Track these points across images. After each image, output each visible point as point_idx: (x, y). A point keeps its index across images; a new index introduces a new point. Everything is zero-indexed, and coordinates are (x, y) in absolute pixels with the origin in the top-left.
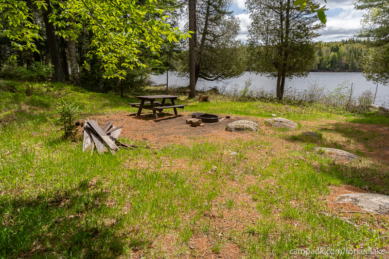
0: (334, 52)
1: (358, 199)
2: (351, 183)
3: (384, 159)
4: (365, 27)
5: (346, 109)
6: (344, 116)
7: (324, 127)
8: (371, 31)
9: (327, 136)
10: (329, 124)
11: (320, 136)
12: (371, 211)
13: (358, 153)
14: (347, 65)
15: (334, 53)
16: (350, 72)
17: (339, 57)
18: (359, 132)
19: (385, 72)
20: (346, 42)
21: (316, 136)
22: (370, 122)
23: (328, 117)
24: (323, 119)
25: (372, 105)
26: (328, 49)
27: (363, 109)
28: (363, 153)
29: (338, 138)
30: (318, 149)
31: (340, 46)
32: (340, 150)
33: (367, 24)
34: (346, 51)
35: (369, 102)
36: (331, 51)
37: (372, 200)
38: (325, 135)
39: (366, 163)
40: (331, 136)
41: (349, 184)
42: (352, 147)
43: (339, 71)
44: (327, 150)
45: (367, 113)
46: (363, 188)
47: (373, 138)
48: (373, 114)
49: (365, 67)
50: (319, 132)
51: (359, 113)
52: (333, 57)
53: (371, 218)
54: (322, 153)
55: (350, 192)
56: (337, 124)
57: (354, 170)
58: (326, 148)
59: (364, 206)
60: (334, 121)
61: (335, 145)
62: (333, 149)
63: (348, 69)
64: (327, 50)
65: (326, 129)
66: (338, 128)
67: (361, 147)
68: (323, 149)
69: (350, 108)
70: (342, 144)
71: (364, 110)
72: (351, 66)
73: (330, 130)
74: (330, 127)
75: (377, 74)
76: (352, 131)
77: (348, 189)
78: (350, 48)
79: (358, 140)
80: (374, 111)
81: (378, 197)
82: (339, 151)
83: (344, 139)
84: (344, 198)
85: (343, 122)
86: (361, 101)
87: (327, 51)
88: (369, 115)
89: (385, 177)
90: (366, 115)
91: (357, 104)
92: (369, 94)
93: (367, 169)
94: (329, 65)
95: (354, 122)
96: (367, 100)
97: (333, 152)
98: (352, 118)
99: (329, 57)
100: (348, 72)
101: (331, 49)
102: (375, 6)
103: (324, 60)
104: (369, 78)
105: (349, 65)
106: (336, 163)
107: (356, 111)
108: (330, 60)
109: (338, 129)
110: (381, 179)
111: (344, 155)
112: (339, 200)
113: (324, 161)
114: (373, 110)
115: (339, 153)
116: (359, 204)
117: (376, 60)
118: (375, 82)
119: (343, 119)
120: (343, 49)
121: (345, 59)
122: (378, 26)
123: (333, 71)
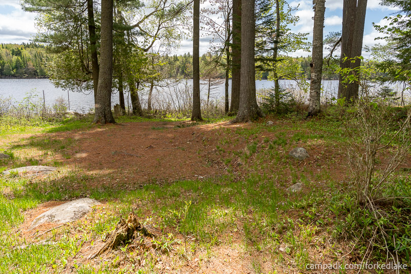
0: (16, 55)
1: (54, 214)
2: (50, 199)
3: (81, 163)
4: (41, 32)
5: (43, 119)
6: (41, 127)
7: (16, 144)
8: (46, 37)
9: (20, 154)
10: (23, 139)
11: (11, 156)
12: (67, 220)
13: (56, 164)
14: (36, 71)
15: (16, 57)
16: (41, 78)
17: (24, 61)
18: (56, 141)
19: (70, 78)
20: (28, 46)
21: (5, 157)
22: (67, 129)
23: (22, 130)
24: (15, 135)
25: (68, 111)
26: (8, 51)
27: (59, 116)
28: (61, 162)
29: (34, 153)
30: (8, 172)
31: (22, 49)
32: (36, 166)
33: (42, 29)
34: (31, 56)
35: (64, 108)
36: (13, 54)
37: (67, 209)
38: (17, 153)
39: (65, 171)
40: (25, 153)
41: (48, 200)
42: (49, 159)
43: (27, 78)
44: (21, 170)
45: (65, 120)
46: (63, 199)
47: (69, 145)
48: (70, 120)
49: (49, 73)
50: (9, 151)
51: (57, 121)
52: (17, 62)
53: (68, 228)
54: (15, 176)
55: (48, 209)
56: (32, 138)
57: (54, 183)
58: (18, 169)
59: (60, 219)
60: (28, 135)
61: (31, 162)
62: (28, 167)
63: (38, 75)
64: (6, 52)
65: (18, 146)
66: (33, 141)
67: (58, 157)
68: (15, 170)
69: (46, 117)
70: (38, 158)
71: (61, 117)
72: (40, 72)
73: (24, 145)
74: (24, 142)
75: (64, 81)
76: (49, 142)
77: (46, 206)
78: (34, 52)
79: (55, 150)
80: (71, 117)
81: (73, 204)
82: (35, 168)
83: (41, 153)
84: (39, 219)
85: (38, 134)
86: (56, 109)
87: (7, 55)
88: (67, 122)
89: (82, 180)
90: (64, 122)
91: (53, 112)
92: (62, 101)
93: (66, 178)
94: (15, 71)
95: (51, 131)
96: (62, 107)
97: (28, 171)
98: (50, 127)
99: (11, 61)
100: (38, 78)
101: (11, 52)
102: (44, 11)
103: (6, 65)
104: (57, 84)
105: (38, 71)
106: (34, 181)
107: (54, 119)
108: (14, 65)
109: (34, 143)
110: (79, 183)
111: (42, 170)
112: (35, 223)
113: (19, 185)
114: (69, 117)
115: (35, 169)
116: (56, 219)
117: (58, 67)
118: (63, 88)
119: (40, 130)
120: (26, 53)
121: (32, 64)
122: (53, 33)
123: (21, 78)
